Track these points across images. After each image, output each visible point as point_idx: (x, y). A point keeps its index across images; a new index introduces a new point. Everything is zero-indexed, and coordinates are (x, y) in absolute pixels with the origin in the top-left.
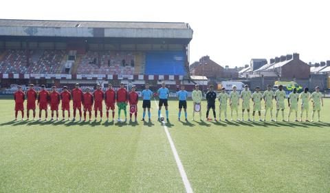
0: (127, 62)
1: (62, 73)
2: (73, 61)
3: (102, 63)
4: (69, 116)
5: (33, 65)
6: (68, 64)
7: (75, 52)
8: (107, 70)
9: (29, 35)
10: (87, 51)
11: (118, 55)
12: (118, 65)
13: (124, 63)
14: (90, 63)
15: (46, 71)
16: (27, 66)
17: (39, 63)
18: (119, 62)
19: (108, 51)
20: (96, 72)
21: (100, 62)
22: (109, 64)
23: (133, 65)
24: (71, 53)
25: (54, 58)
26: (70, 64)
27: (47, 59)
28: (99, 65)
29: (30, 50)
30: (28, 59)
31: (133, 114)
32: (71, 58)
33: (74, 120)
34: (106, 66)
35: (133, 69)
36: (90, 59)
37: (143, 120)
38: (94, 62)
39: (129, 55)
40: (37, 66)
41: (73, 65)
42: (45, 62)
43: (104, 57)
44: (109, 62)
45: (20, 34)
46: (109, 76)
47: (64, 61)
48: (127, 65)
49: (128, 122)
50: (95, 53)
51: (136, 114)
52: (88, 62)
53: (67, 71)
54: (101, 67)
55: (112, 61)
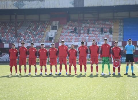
0: (105, 30)
1: (46, 42)
2: (56, 31)
3: (82, 32)
4: (56, 71)
5: (21, 35)
6: (52, 33)
7: (58, 22)
8: (87, 38)
9: (17, 8)
10: (68, 21)
11: (96, 23)
12: (97, 33)
13: (102, 31)
14: (71, 32)
15: (32, 41)
16: (16, 36)
17: (26, 33)
18: (97, 30)
19: (87, 21)
20: (76, 41)
21: (80, 31)
22: (88, 33)
23: (111, 32)
24: (54, 23)
25: (39, 29)
26: (53, 34)
27: (33, 30)
28: (80, 34)
29: (18, 22)
30: (16, 31)
31: (117, 68)
32: (54, 28)
33: (60, 74)
34: (86, 35)
35: (111, 36)
36: (70, 28)
37: (127, 74)
38: (75, 31)
39: (107, 23)
40: (24, 37)
41: (56, 34)
42: (31, 33)
43: (83, 26)
44: (88, 30)
45: (9, 8)
46: (88, 43)
47: (47, 31)
48: (105, 33)
49: (112, 75)
50: (76, 23)
51: (119, 69)
52: (70, 31)
53: (51, 39)
54: (82, 35)
55: (91, 29)
